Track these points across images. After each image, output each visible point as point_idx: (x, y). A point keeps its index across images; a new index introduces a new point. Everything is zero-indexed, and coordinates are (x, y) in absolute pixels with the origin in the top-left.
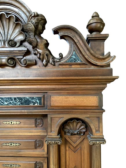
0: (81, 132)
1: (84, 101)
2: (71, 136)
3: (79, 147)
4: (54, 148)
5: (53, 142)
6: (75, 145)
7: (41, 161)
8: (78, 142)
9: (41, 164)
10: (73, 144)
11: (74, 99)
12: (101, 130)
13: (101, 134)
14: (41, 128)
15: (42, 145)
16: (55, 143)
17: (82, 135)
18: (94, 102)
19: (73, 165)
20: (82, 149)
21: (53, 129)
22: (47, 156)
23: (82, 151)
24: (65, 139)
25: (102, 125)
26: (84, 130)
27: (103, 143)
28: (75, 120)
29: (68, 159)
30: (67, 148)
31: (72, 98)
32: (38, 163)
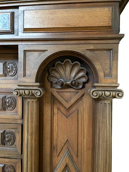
0: (79, 84)
1: (85, 18)
2: (61, 91)
3: (74, 109)
4: (29, 105)
5: (27, 92)
6: (68, 105)
7: (11, 130)
8: (73, 101)
9: (12, 136)
10: (64, 103)
11: (65, 15)
12: (114, 73)
13: (115, 81)
14: (14, 77)
15: (13, 105)
16: (31, 94)
17: (81, 87)
18: (104, 19)
19: (63, 138)
20: (79, 112)
21: (28, 72)
22: (21, 123)
23: (80, 116)
24: (52, 95)
25: (117, 64)
26: (84, 80)
27: (118, 95)
28: (69, 60)
29: (56, 128)
30: (55, 111)
31: (62, 14)
32: (7, 133)
